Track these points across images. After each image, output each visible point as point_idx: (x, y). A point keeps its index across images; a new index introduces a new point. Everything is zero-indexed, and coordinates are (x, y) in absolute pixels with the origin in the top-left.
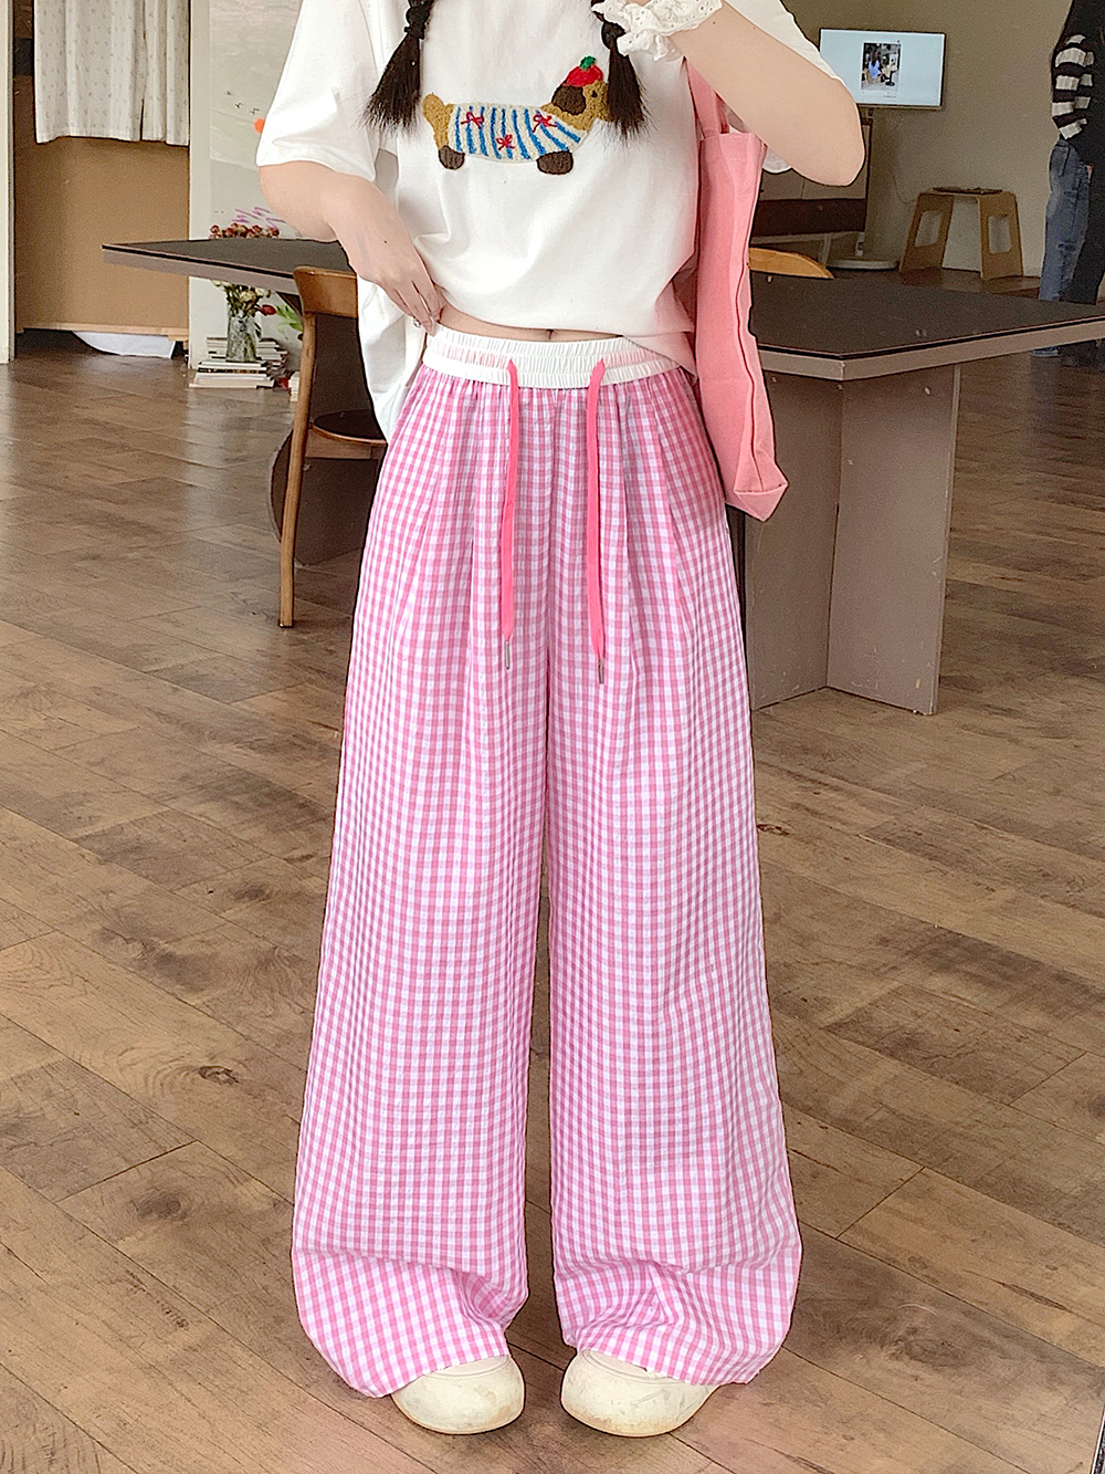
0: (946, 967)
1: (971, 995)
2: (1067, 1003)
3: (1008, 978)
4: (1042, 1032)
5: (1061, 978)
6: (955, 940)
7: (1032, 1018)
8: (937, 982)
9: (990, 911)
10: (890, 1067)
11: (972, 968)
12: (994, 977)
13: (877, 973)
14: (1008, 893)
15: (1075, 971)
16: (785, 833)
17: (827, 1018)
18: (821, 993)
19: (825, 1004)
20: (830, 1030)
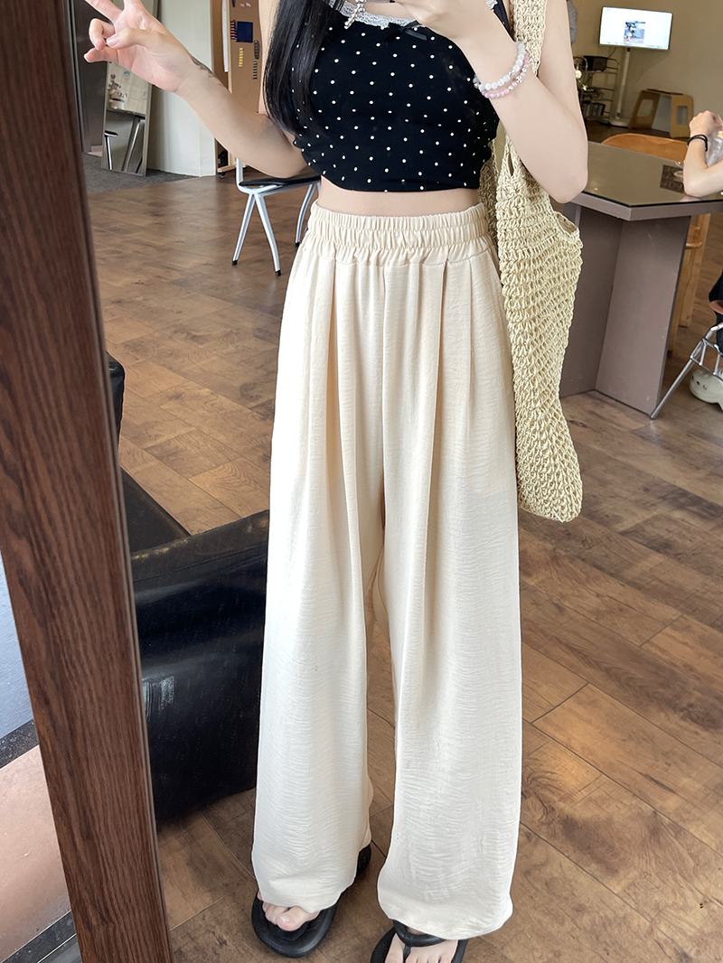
0: (681, 507)
1: (695, 523)
3: (713, 515)
6: (684, 494)
8: (678, 515)
10: (657, 558)
11: (694, 509)
12: (705, 514)
13: (645, 506)
16: (584, 426)
17: (621, 527)
18: (616, 514)
19: (618, 519)
20: (624, 533)
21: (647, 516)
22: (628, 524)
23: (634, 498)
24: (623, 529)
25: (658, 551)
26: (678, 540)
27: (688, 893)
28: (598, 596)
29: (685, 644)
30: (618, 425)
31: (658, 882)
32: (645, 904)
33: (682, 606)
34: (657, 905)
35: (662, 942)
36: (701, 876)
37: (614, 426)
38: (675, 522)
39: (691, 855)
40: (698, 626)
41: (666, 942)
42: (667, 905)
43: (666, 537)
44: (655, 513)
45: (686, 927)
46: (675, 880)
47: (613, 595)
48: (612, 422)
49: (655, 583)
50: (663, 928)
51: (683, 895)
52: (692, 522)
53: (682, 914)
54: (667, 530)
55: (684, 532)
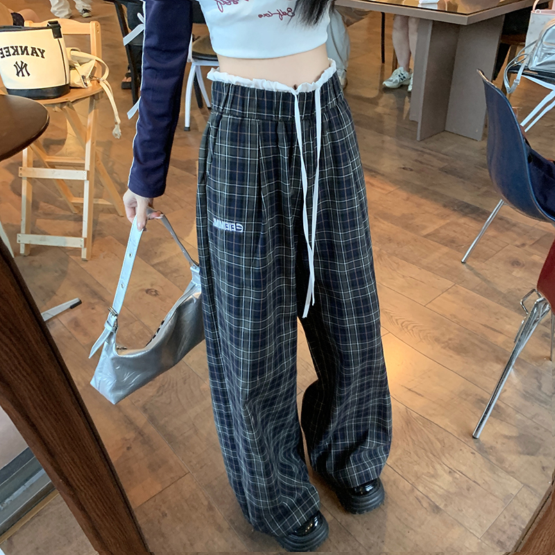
0: (465, 215)
1: (473, 225)
2: (503, 227)
4: (494, 237)
6: (468, 206)
7: (492, 233)
8: (462, 221)
9: (479, 195)
10: (445, 249)
11: (473, 216)
13: (443, 217)
15: (506, 216)
16: (411, 170)
17: (425, 232)
18: (424, 223)
19: (424, 228)
20: (425, 236)
21: (442, 223)
22: (430, 230)
23: (436, 213)
24: (427, 233)
25: (446, 246)
26: (460, 238)
27: (438, 467)
28: (404, 276)
29: (453, 302)
30: (432, 166)
31: (416, 458)
32: (408, 473)
33: (455, 279)
34: (416, 473)
35: (420, 498)
36: (447, 455)
37: (430, 167)
38: (459, 225)
39: (438, 439)
40: (463, 290)
41: (423, 498)
42: (423, 474)
43: (453, 236)
44: (448, 221)
45: (436, 488)
46: (428, 457)
47: (413, 276)
48: (427, 164)
49: (441, 265)
50: (421, 489)
51: (433, 467)
52: (471, 225)
53: (433, 480)
54: (454, 231)
55: (464, 232)
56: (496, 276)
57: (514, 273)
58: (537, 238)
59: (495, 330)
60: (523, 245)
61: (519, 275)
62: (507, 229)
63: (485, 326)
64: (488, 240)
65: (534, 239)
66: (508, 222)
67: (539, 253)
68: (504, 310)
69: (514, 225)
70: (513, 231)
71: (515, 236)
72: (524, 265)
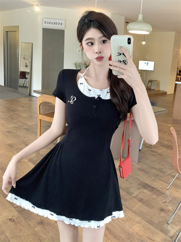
2: (159, 194)
3: (152, 190)
4: (156, 198)
5: (158, 191)
6: (147, 185)
7: (155, 196)
9: (151, 180)
12: (151, 190)
13: (139, 189)
14: (153, 178)
15: (160, 190)
18: (133, 192)
20: (134, 197)
21: (139, 192)
22: (135, 195)
26: (144, 198)
29: (139, 227)
43: (142, 197)
52: (148, 193)
54: (142, 195)
55: (146, 196)
56: (155, 216)
57: (161, 215)
58: (171, 199)
59: (151, 239)
60: (165, 202)
61: (162, 216)
62: (160, 195)
63: (148, 238)
64: (153, 200)
65: (169, 200)
66: (161, 192)
67: (171, 206)
68: (156, 231)
69: (163, 194)
70: (162, 196)
71: (162, 198)
72: (165, 211)
